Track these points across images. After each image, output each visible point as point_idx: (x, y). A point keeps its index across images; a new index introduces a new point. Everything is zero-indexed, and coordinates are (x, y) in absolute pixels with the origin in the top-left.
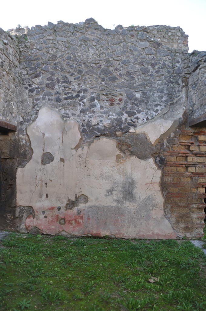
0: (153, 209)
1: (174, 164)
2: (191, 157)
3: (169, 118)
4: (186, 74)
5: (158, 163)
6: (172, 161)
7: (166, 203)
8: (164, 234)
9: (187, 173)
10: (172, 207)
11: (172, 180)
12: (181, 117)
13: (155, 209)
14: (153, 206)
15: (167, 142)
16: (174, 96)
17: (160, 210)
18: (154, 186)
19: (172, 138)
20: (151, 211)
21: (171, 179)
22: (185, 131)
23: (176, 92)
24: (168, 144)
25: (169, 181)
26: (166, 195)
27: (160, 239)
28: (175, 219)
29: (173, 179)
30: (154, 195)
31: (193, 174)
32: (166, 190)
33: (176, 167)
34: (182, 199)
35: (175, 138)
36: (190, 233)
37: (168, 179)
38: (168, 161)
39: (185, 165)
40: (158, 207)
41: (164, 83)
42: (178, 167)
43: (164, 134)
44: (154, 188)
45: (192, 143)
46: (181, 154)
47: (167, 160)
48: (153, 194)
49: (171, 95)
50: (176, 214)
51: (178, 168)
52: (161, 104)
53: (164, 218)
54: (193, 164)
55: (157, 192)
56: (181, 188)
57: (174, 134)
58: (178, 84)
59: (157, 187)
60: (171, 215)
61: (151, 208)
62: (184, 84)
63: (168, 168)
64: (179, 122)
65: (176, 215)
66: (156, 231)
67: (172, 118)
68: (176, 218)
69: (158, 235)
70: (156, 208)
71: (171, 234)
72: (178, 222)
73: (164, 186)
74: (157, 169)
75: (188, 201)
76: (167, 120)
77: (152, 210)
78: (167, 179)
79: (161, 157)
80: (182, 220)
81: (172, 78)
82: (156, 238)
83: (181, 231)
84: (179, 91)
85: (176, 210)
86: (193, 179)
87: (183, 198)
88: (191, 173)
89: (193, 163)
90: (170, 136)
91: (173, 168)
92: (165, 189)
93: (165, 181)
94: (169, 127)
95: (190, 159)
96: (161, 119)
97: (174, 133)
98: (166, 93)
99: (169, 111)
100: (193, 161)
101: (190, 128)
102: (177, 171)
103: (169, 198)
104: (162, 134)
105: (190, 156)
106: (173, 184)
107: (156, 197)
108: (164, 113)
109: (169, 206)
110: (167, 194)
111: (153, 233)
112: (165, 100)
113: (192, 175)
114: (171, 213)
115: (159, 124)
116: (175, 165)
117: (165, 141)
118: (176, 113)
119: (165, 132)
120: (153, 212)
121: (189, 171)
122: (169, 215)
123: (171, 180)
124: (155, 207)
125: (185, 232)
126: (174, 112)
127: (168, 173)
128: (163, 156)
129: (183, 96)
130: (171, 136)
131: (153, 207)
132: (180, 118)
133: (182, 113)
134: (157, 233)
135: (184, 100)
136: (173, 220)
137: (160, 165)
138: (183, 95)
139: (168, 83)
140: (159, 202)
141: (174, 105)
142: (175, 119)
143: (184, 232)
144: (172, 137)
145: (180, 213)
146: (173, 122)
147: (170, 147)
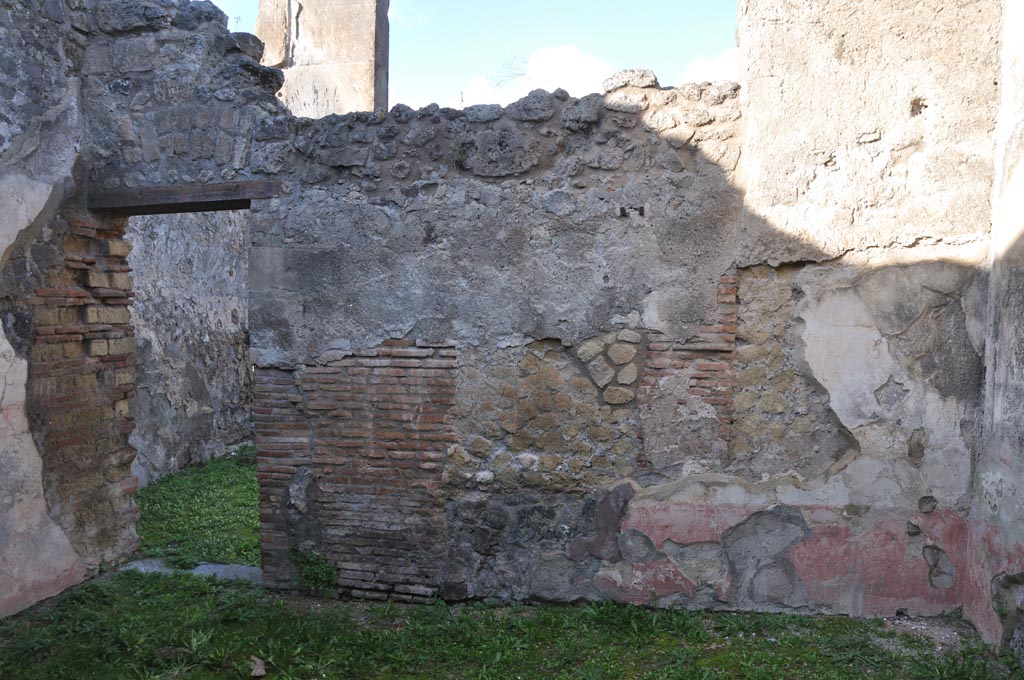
0: (13, 502)
1: (56, 333)
2: (95, 309)
3: (40, 174)
4: (76, 29)
5: (13, 334)
6: (49, 325)
7: (47, 469)
8: (54, 578)
9: (91, 361)
10: (62, 480)
11: (55, 387)
12: (69, 174)
13: (21, 500)
14: (12, 493)
15: (34, 259)
16: (46, 97)
17: (36, 497)
18: (9, 417)
19: (46, 243)
20: (8, 510)
21: (52, 384)
22: (78, 222)
23: (51, 85)
24: (36, 266)
25: (48, 393)
26: (43, 444)
27: (44, 598)
28: (74, 517)
29: (59, 386)
30: (15, 452)
31: (102, 361)
32: (43, 424)
33: (62, 342)
34: (85, 445)
35: (52, 245)
36: (113, 547)
37: (45, 388)
38: (39, 325)
39: (83, 334)
40: (27, 492)
41: (14, 41)
42: (66, 341)
43: (27, 228)
44: (11, 424)
45: (92, 263)
46: (71, 299)
47: (37, 322)
48: (10, 446)
49: (38, 91)
50: (75, 499)
51: (66, 346)
52: (10, 116)
53: (48, 523)
54: (102, 331)
55: (22, 437)
56: (79, 410)
57: (50, 230)
58: (55, 60)
59: (20, 421)
60: (63, 507)
61: (7, 500)
62: (70, 63)
63: (41, 349)
64: (65, 192)
65: (76, 501)
66: (31, 576)
67: (48, 177)
68: (74, 514)
69: (37, 587)
70: (22, 496)
71: (72, 568)
72: (80, 524)
73: (36, 413)
74: (14, 354)
75: (99, 448)
76: (35, 179)
77: (11, 505)
78: (41, 388)
79: (19, 310)
80: (88, 514)
81: (38, 28)
82: (34, 602)
83: (90, 549)
84: (59, 84)
85: (74, 484)
86: (103, 376)
87: (86, 443)
88: (97, 360)
89: (101, 327)
90: (40, 239)
91: (53, 346)
92: (39, 422)
93: (38, 396)
94: (42, 208)
95: (92, 315)
96: (19, 175)
97: (50, 227)
98: (24, 79)
99: (39, 151)
100: (102, 320)
101: (89, 215)
102: (64, 357)
103: (52, 450)
104: (24, 228)
105: (92, 304)
106: (60, 400)
107: (20, 456)
108: (25, 155)
109: (54, 476)
110: (47, 437)
111: (22, 588)
112: (20, 104)
113: (101, 366)
114: (62, 499)
115: (12, 190)
116: (58, 336)
117: (28, 254)
118: (56, 158)
119: (30, 221)
120: (15, 513)
121: (93, 354)
122: (57, 509)
123: (52, 390)
124: (18, 494)
125: (100, 550)
126: (50, 153)
127: (45, 366)
128: (25, 307)
129: (73, 104)
130: (45, 236)
131: (12, 496)
132: (67, 179)
133: (71, 163)
134: (34, 581)
135: (75, 117)
136: (70, 519)
137: (19, 339)
138: (71, 101)
139: (27, 43)
140: (30, 470)
141: (50, 131)
142: (56, 179)
143: (97, 549)
144: (46, 240)
145: (83, 492)
146: (51, 188)
147: (43, 277)
